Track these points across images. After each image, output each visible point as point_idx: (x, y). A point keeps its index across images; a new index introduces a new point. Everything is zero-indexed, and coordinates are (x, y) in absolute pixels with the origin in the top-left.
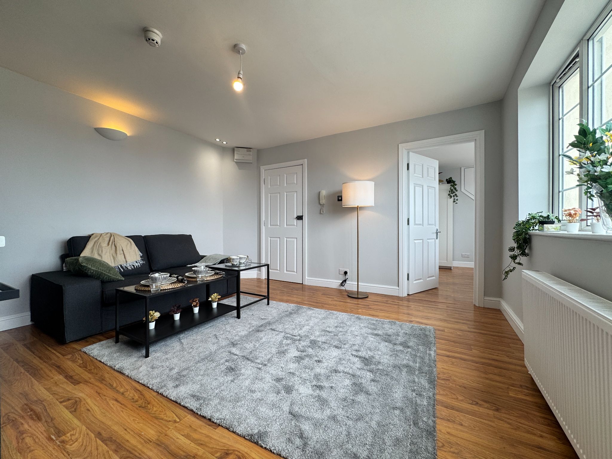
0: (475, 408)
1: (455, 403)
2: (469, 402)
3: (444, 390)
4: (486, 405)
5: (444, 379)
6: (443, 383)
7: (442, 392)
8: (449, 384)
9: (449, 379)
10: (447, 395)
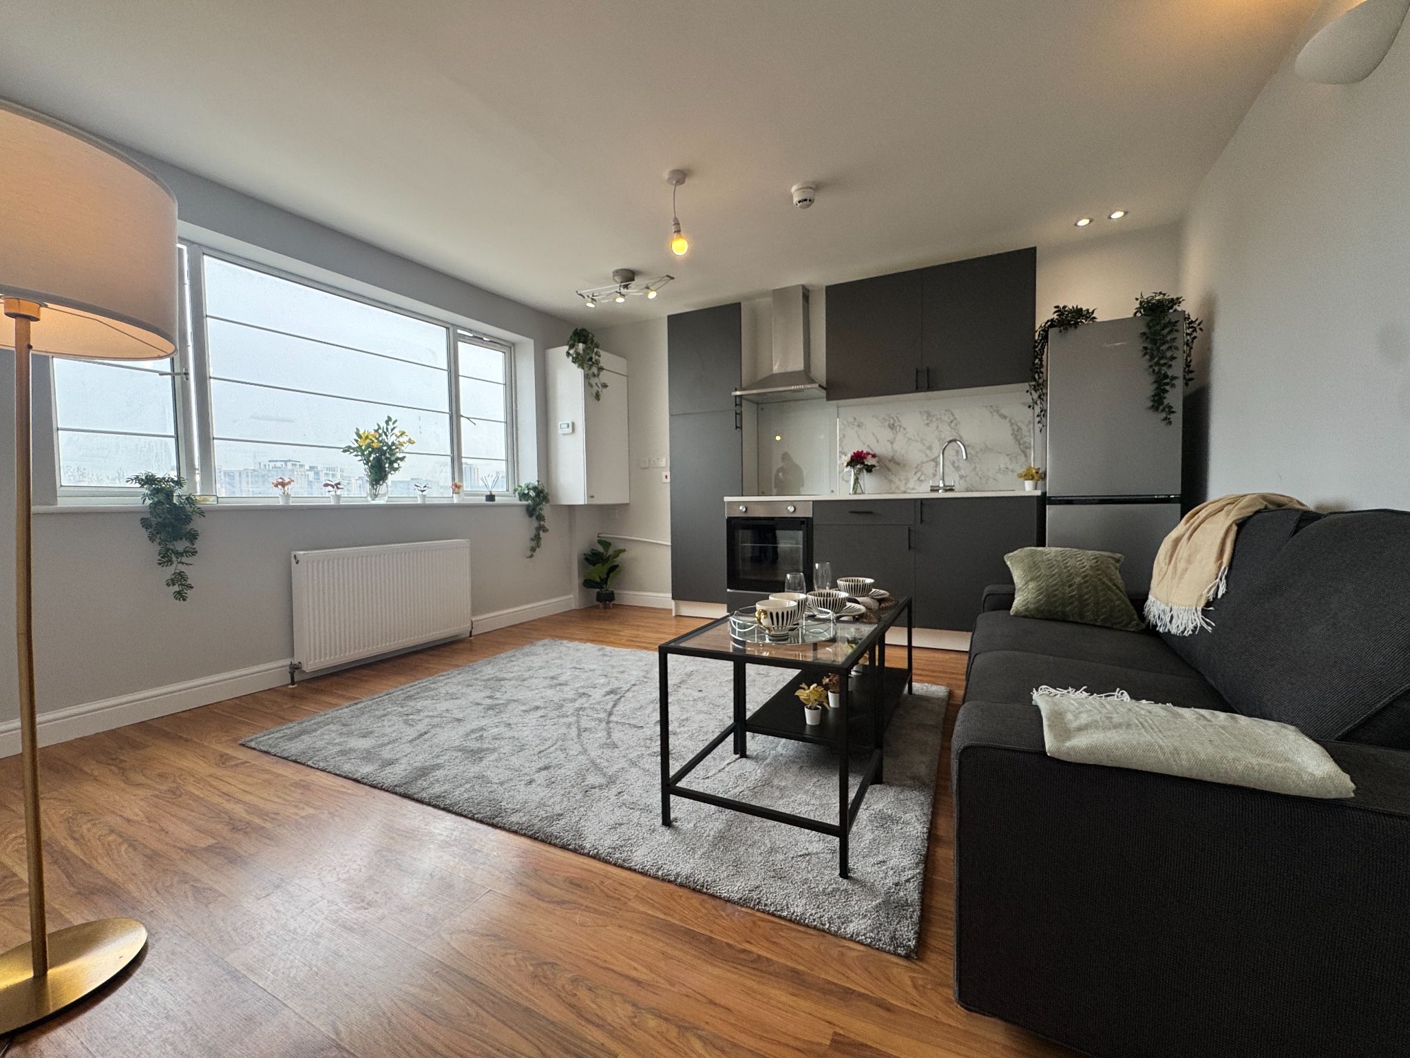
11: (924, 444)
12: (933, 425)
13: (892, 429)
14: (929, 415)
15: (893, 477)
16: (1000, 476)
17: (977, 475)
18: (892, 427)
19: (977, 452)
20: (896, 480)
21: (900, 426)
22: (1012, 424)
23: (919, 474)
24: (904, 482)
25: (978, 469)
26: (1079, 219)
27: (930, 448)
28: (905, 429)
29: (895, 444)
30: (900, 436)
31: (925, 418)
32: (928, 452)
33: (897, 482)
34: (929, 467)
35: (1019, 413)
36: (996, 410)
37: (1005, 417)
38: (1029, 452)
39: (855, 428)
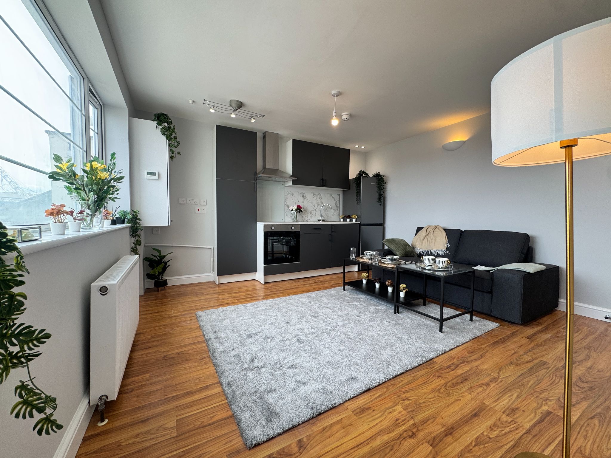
0: (180, 350)
1: (194, 346)
2: (184, 352)
3: (202, 350)
4: (172, 356)
5: (204, 358)
6: (204, 355)
7: (203, 348)
8: (199, 356)
9: (200, 361)
10: (200, 349)
11: (313, 204)
12: (315, 198)
14: (314, 194)
15: (303, 216)
16: (332, 216)
17: (326, 215)
18: (303, 197)
21: (306, 197)
22: (335, 200)
23: (311, 215)
24: (307, 217)
26: (356, 145)
27: (314, 206)
29: (304, 204)
30: (306, 200)
33: (305, 217)
34: (314, 212)
35: (337, 197)
36: (331, 195)
37: (333, 198)
38: (338, 209)
39: (291, 195)
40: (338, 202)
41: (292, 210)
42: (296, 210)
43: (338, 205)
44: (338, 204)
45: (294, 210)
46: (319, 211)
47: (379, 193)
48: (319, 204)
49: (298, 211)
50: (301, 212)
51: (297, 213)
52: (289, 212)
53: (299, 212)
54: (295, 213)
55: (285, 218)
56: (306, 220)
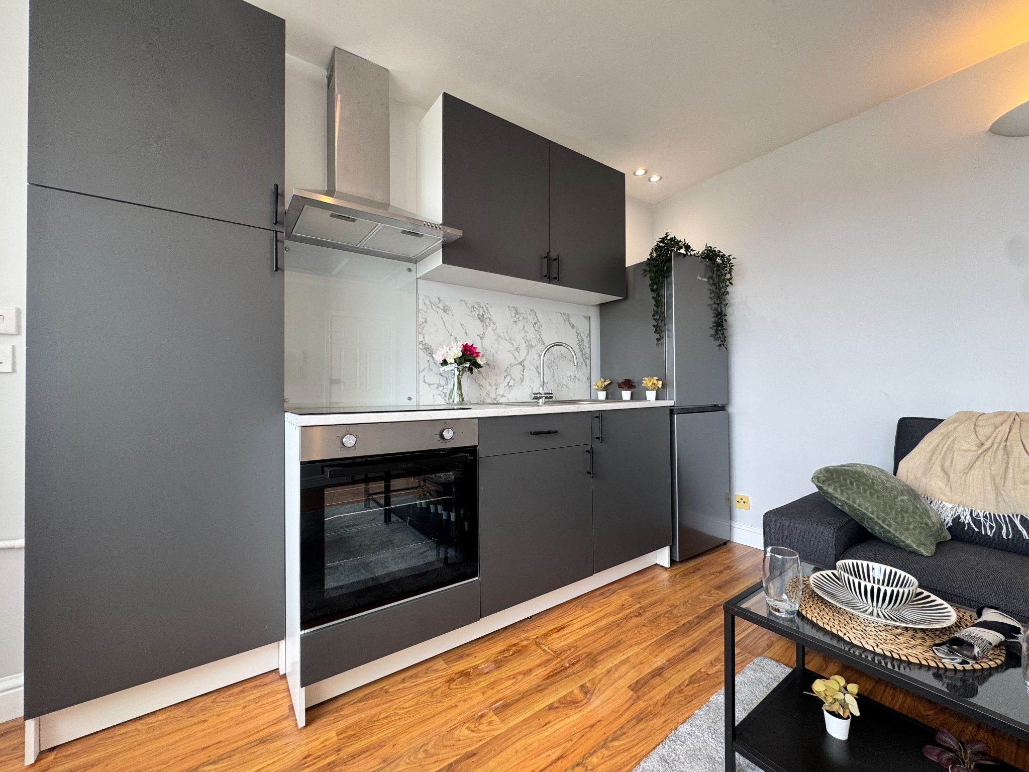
11: (512, 344)
12: (520, 324)
13: (482, 321)
14: (517, 313)
15: (483, 382)
16: (571, 384)
17: (555, 381)
18: (481, 318)
19: (555, 359)
20: (485, 383)
21: (490, 320)
22: (578, 334)
23: (508, 378)
24: (494, 387)
25: (556, 376)
26: (640, 167)
27: (518, 350)
28: (494, 323)
29: (485, 341)
30: (489, 332)
31: (513, 315)
32: (516, 354)
33: (489, 388)
34: (516, 371)
35: (582, 325)
36: (567, 318)
37: (573, 327)
38: (588, 361)
39: (441, 312)
40: (586, 340)
41: (445, 363)
42: (459, 361)
43: (587, 350)
44: (587, 345)
45: (450, 360)
46: (533, 368)
47: (715, 309)
48: (532, 346)
49: (468, 365)
50: (475, 370)
51: (461, 372)
52: (433, 367)
53: (470, 370)
54: (457, 373)
55: (418, 392)
56: (493, 396)
